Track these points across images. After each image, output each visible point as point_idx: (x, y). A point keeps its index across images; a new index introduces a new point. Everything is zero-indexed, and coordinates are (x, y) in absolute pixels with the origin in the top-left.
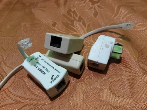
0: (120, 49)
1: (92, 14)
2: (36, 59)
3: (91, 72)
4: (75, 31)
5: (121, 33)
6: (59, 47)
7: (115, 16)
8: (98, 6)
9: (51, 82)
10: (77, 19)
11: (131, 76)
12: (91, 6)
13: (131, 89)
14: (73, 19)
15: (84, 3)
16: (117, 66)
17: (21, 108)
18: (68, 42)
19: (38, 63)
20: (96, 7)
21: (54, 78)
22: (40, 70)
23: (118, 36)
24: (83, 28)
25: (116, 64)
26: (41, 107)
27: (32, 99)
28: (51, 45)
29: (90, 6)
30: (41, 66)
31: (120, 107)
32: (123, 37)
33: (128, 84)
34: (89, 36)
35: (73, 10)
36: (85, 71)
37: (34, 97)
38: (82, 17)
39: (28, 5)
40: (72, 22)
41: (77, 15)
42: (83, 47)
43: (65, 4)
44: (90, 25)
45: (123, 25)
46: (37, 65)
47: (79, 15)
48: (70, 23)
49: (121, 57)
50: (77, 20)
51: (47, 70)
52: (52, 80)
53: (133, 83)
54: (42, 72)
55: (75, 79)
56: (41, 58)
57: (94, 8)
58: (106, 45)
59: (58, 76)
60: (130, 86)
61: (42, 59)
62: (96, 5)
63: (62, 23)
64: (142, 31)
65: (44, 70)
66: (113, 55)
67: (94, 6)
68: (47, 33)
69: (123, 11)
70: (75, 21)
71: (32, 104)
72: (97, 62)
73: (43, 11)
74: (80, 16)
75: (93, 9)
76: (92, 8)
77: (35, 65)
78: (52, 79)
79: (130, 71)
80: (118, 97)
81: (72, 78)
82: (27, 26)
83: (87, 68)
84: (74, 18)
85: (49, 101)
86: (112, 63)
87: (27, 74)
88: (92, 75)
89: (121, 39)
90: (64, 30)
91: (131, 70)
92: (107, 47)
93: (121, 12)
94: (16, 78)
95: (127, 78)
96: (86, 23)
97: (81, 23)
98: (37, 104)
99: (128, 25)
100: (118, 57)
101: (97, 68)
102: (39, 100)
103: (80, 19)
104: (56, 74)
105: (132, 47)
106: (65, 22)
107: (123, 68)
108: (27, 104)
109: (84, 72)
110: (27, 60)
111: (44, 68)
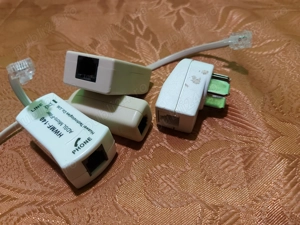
0: (225, 86)
1: (173, 23)
2: (47, 107)
3: (165, 135)
4: (137, 56)
5: (228, 59)
6: (94, 80)
7: (219, 27)
8: (186, 9)
9: (73, 153)
10: (142, 33)
11: (246, 142)
12: (171, 9)
13: (246, 169)
14: (133, 33)
16: (220, 123)
17: (11, 210)
19: (49, 114)
20: (182, 11)
21: (79, 143)
22: (53, 129)
23: (223, 63)
24: (152, 51)
25: (216, 120)
26: (53, 208)
27: (35, 192)
29: (168, 10)
30: (56, 119)
31: (222, 207)
32: (232, 65)
33: (242, 160)
34: (165, 65)
35: (134, 17)
36: (152, 134)
37: (39, 188)
38: (152, 30)
39: (44, 8)
40: (131, 39)
41: (141, 27)
42: (150, 87)
43: (119, 6)
44: (169, 45)
45: (231, 40)
46: (48, 118)
47: (145, 27)
48: (126, 41)
49: (226, 106)
50: (140, 36)
51: (66, 128)
52: (75, 148)
53: (250, 156)
54: (57, 132)
56: (57, 105)
57: (178, 13)
58: (194, 77)
59: (89, 139)
60: (244, 162)
61: (59, 107)
62: (181, 7)
63: (112, 41)
64: (273, 54)
65: (60, 128)
66: (211, 101)
67: (176, 10)
68: (69, 52)
69: (235, 17)
70: (138, 38)
71: (35, 202)
72: (175, 113)
73: (74, 19)
74: (147, 29)
75: (174, 15)
76: (172, 13)
77: (43, 119)
78: (76, 145)
79: (246, 131)
80: (220, 185)
81: (123, 148)
82: (39, 47)
83: (155, 128)
84: (136, 31)
85: (71, 196)
86: (209, 119)
87: (30, 140)
88: (165, 141)
89: (228, 70)
90: (113, 54)
91: (247, 129)
92: (196, 81)
93: (231, 18)
94: (6, 151)
95: (239, 148)
96: (159, 41)
97: (149, 42)
98: (45, 202)
99: (240, 40)
100: (220, 104)
101: (176, 128)
102: (50, 193)
103: (148, 34)
104: (85, 135)
105: (251, 84)
106: (117, 39)
107: (232, 128)
108: (24, 203)
109: (149, 137)
110: (28, 109)
111: (61, 123)
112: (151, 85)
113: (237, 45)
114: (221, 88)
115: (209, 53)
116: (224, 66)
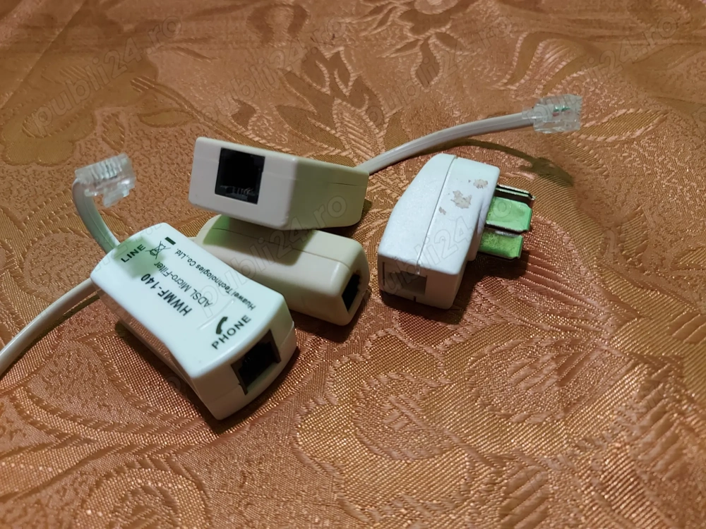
0: (521, 213)
1: (413, 70)
2: (154, 252)
3: (396, 313)
4: (336, 143)
5: (532, 152)
6: (253, 199)
7: (512, 80)
8: (443, 37)
9: (215, 346)
10: (346, 91)
11: (565, 329)
12: (411, 37)
13: (561, 383)
14: (326, 90)
15: (382, 23)
16: (511, 289)
17: (82, 463)
18: (289, 177)
19: (160, 266)
20: (433, 40)
21: (225, 327)
22: (170, 297)
23: (520, 162)
24: (367, 130)
25: (504, 282)
26: (168, 460)
27: (129, 427)
28: (218, 191)
29: (403, 37)
30: (175, 278)
31: (511, 459)
32: (538, 166)
33: (554, 365)
34: (395, 163)
35: (328, 55)
36: (370, 310)
37: (137, 417)
38: (369, 84)
39: (128, 28)
40: (324, 104)
41: (345, 76)
43: (294, 28)
44: (403, 120)
45: (538, 114)
46: (157, 276)
47: (353, 77)
48: (312, 108)
49: (524, 254)
50: (344, 97)
51: (196, 295)
52: (216, 337)
53: (571, 360)
54: (178, 305)
55: (325, 344)
56: (174, 248)
57: (425, 47)
58: (458, 194)
59: (245, 320)
60: (559, 371)
61: (179, 253)
62: (432, 31)
63: (279, 108)
64: (629, 142)
65: (184, 297)
66: (492, 243)
67: (422, 37)
68: (201, 139)
70: (338, 101)
71: (132, 446)
72: (418, 267)
73: (198, 55)
74: (358, 81)
75: (417, 49)
76: (411, 45)
77: (147, 278)
78: (219, 331)
79: (564, 307)
80: (508, 417)
81: (310, 338)
82: (123, 119)
83: (376, 298)
84: (334, 87)
85: (206, 435)
86: (488, 279)
88: (397, 325)
89: (530, 176)
90: (285, 137)
91: (566, 302)
92: (461, 201)
94: (65, 343)
95: (548, 340)
96: (385, 108)
97: (362, 112)
98: (151, 446)
99: (555, 114)
100: (512, 248)
101: (420, 298)
102: (162, 429)
103: (360, 93)
104: (236, 311)
105: (578, 208)
106: (293, 103)
107: (534, 299)
108: (109, 449)
109: (364, 315)
110: (116, 257)
111: (185, 287)
112: (367, 206)
113: (549, 125)
114: (514, 216)
115: (490, 139)
116: (523, 168)
